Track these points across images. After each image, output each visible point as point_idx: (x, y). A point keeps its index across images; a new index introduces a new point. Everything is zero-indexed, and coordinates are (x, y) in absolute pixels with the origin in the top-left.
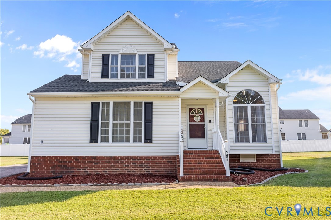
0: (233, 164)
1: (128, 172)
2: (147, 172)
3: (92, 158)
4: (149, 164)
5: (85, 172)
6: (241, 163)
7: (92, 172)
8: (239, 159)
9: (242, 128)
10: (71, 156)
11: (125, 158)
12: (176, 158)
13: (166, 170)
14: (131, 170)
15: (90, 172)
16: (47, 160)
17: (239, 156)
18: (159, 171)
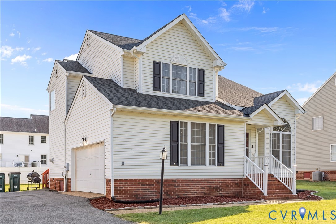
1: (204, 194)
2: (219, 194)
3: (173, 181)
4: (221, 186)
5: (167, 195)
7: (173, 195)
10: (153, 179)
11: (202, 181)
12: (241, 180)
13: (234, 191)
14: (207, 192)
15: (171, 195)
16: (129, 183)
18: (229, 193)
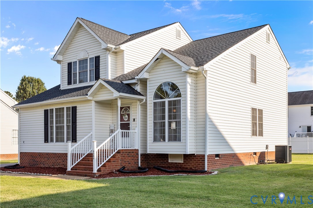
0: (163, 164)
6: (170, 163)
8: (168, 159)
9: (173, 126)
17: (168, 156)
